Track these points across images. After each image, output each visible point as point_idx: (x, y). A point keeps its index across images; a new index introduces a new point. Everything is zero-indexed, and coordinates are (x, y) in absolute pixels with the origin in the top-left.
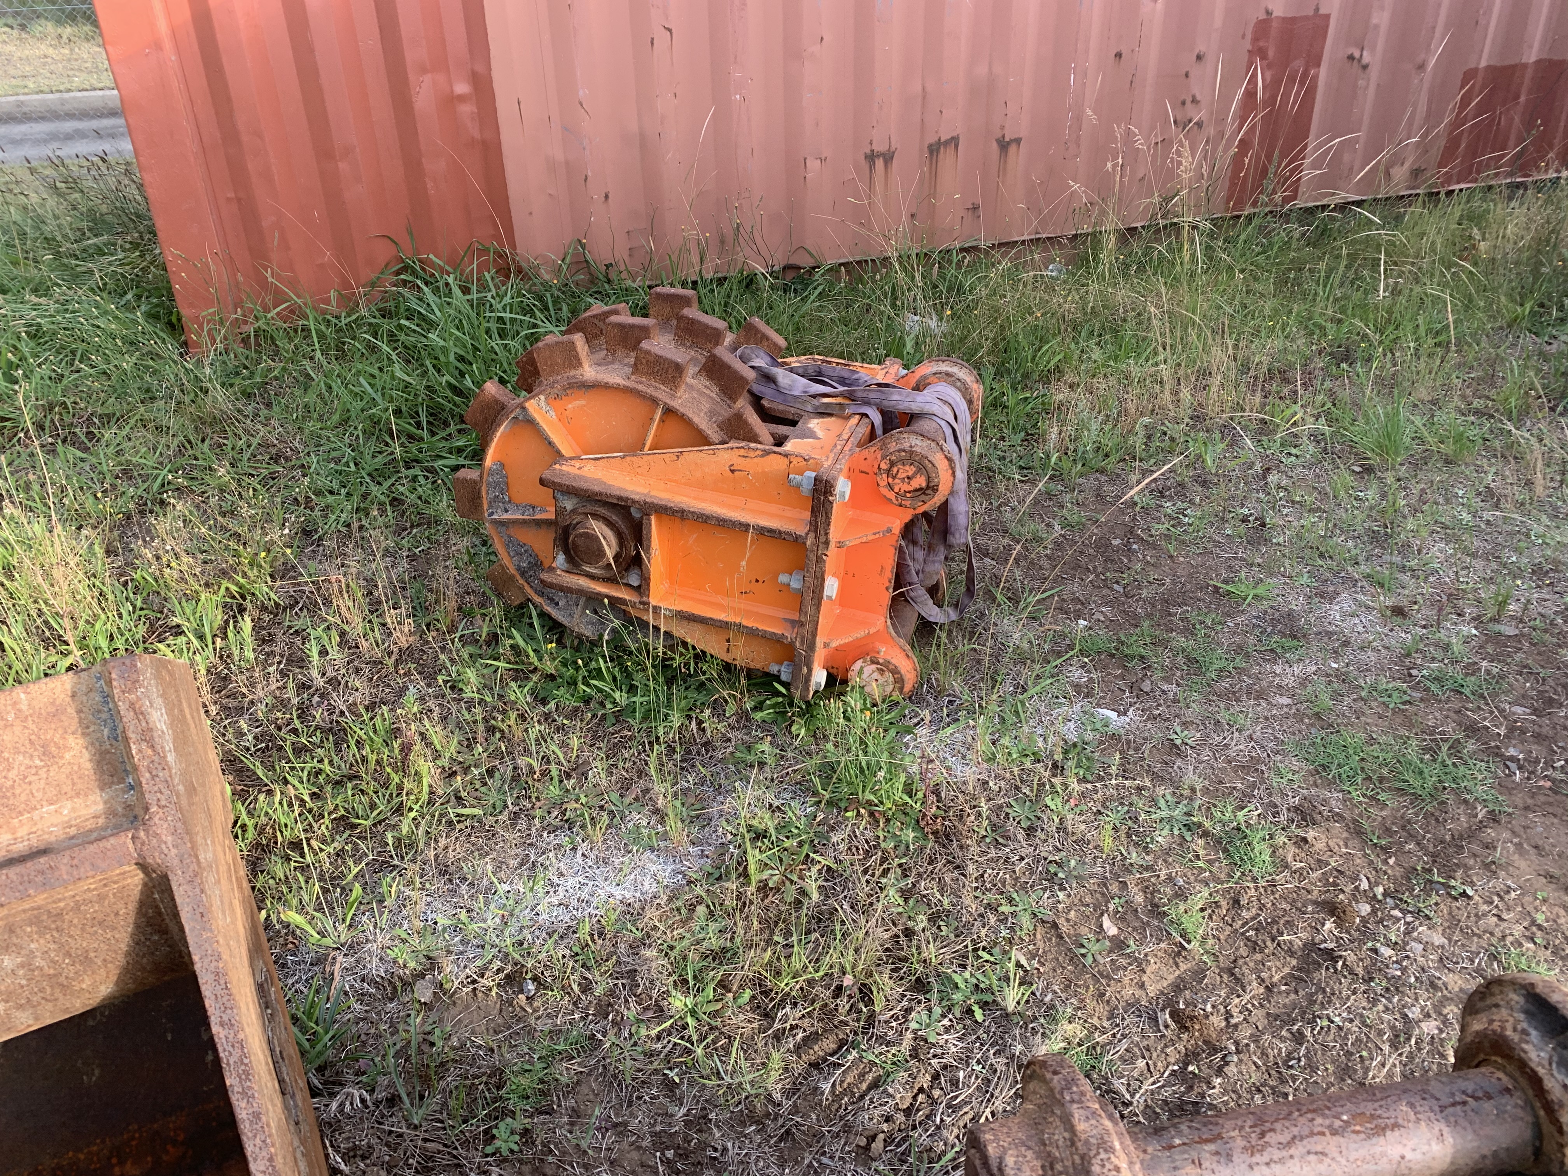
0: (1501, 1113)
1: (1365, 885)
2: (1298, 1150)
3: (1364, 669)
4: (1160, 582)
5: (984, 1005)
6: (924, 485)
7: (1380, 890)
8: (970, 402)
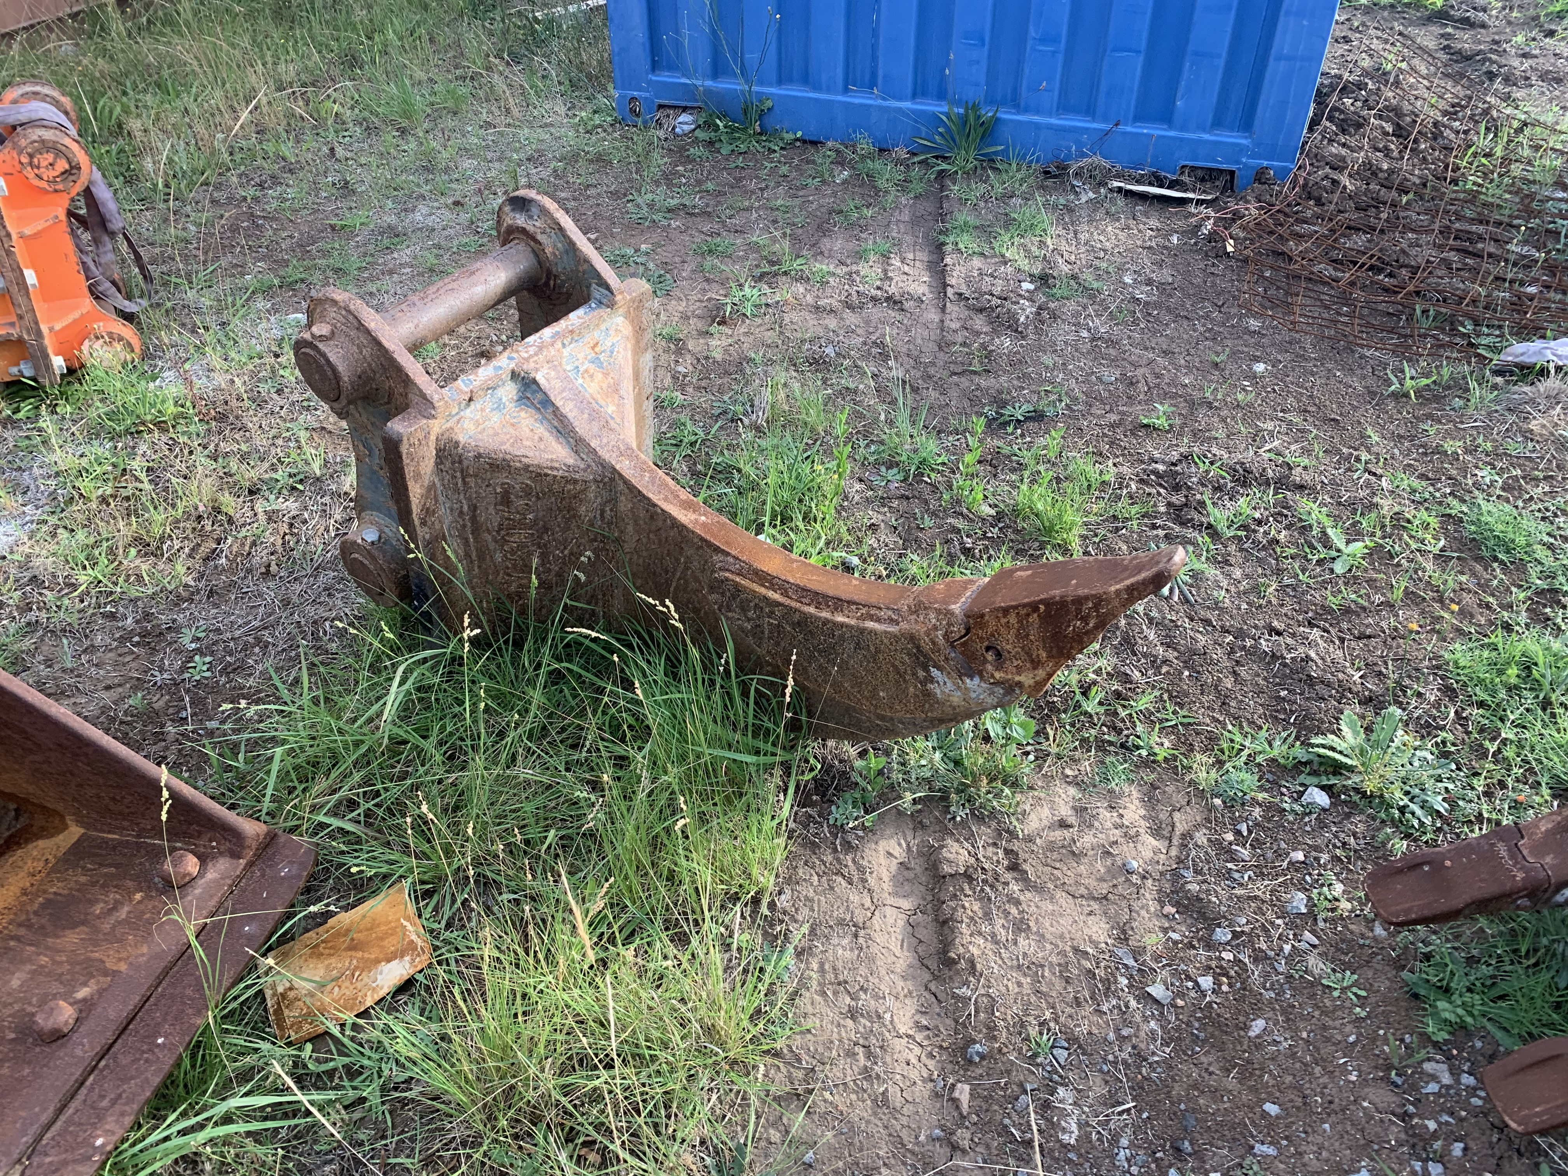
0: (518, 251)
1: (495, 338)
2: (442, 291)
3: (449, 238)
4: (292, 237)
5: (301, 481)
6: (67, 167)
7: (504, 338)
8: (66, 113)
